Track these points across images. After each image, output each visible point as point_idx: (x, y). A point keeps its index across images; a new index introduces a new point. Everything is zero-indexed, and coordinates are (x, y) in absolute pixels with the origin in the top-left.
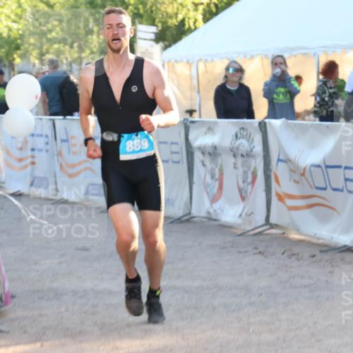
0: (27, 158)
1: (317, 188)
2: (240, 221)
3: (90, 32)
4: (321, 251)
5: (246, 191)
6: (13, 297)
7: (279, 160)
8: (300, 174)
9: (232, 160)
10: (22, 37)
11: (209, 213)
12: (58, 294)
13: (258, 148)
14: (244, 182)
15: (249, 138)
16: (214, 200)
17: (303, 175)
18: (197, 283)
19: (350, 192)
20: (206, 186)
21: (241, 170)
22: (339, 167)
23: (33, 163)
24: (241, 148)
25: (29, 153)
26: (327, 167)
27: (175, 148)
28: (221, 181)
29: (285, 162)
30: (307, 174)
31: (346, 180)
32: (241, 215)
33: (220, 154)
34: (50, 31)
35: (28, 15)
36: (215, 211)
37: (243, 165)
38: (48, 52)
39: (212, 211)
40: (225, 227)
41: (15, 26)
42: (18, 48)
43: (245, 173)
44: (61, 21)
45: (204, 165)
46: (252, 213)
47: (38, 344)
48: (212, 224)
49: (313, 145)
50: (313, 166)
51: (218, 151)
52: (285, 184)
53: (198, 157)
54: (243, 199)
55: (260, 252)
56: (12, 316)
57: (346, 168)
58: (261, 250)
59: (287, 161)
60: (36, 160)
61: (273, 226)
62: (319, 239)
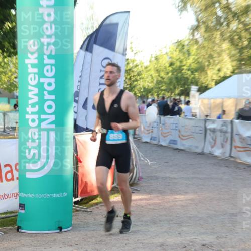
0: (149, 130)
2: (220, 155)
3: (175, 88)
6: (142, 178)
7: (236, 134)
8: (243, 139)
10: (152, 89)
11: (210, 151)
12: (157, 178)
13: (229, 130)
14: (224, 141)
15: (227, 126)
16: (212, 147)
18: (204, 176)
20: (210, 142)
23: (152, 132)
25: (151, 128)
27: (201, 128)
28: (215, 140)
29: (238, 135)
32: (221, 153)
34: (162, 87)
35: (155, 82)
36: (212, 151)
38: (160, 94)
40: (216, 157)
41: (150, 85)
42: (150, 92)
43: (224, 138)
44: (166, 84)
47: (149, 196)
48: (211, 156)
50: (248, 137)
52: (237, 143)
53: (208, 132)
55: (227, 166)
56: (141, 185)
60: (154, 131)
61: (232, 157)
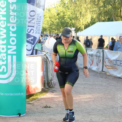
1: (114, 65)
2: (96, 70)
4: (114, 78)
5: (98, 64)
7: (106, 58)
9: (96, 57)
11: (90, 68)
13: (102, 55)
14: (98, 62)
16: (91, 65)
17: (111, 62)
19: (121, 66)
20: (90, 62)
21: (97, 60)
22: (119, 61)
24: (98, 55)
26: (117, 60)
28: (93, 61)
29: (107, 59)
30: (112, 62)
31: (120, 63)
32: (96, 69)
33: (93, 56)
36: (91, 67)
37: (98, 59)
39: (90, 67)
43: (98, 60)
45: (89, 58)
46: (99, 69)
49: (114, 56)
50: (113, 60)
51: (93, 55)
54: (97, 65)
57: (121, 61)
58: (102, 76)
59: (108, 58)
61: (104, 72)
62: (113, 75)
